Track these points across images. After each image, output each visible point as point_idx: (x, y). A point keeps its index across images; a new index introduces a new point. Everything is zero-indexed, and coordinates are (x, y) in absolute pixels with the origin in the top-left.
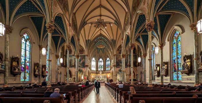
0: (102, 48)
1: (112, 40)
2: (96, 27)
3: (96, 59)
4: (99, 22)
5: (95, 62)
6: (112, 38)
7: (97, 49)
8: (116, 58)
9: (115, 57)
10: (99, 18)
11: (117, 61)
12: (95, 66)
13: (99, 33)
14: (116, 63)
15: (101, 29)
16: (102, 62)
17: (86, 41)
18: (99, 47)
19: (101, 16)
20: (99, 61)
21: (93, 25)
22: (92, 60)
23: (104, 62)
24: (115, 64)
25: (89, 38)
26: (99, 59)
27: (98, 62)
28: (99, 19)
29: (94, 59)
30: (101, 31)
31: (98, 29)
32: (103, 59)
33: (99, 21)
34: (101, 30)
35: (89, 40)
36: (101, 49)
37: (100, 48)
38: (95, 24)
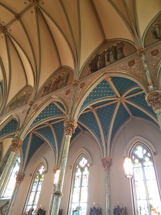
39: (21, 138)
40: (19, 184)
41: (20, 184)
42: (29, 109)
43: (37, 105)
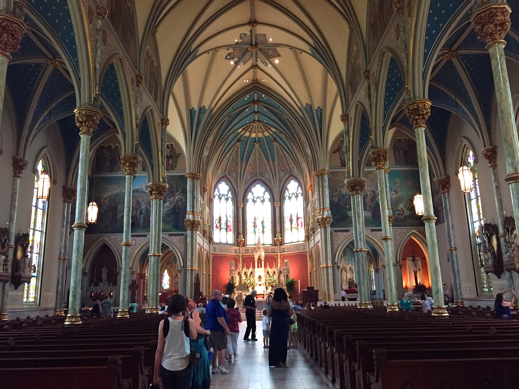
0: (260, 135)
1: (306, 110)
2: (236, 59)
3: (233, 190)
4: (246, 44)
5: (230, 202)
6: (305, 101)
7: (239, 140)
8: (330, 188)
9: (326, 184)
10: (246, 30)
11: (336, 200)
12: (231, 220)
13: (246, 81)
14: (331, 208)
15: (255, 66)
16: (263, 201)
17: (191, 112)
18: (247, 134)
19: (253, 22)
20: (250, 196)
21: (223, 53)
22: (216, 193)
23: (272, 200)
24: (327, 213)
25: (206, 103)
26: (247, 190)
27: (245, 201)
28: (245, 34)
29: (223, 188)
30: (255, 74)
31: (241, 68)
32: (269, 189)
33: (247, 39)
34: (258, 71)
35: (202, 110)
36: (259, 140)
37: (253, 135)
38: (231, 51)
39: (379, 146)
40: (446, 194)
41: (449, 193)
42: (368, 87)
43: (374, 73)
